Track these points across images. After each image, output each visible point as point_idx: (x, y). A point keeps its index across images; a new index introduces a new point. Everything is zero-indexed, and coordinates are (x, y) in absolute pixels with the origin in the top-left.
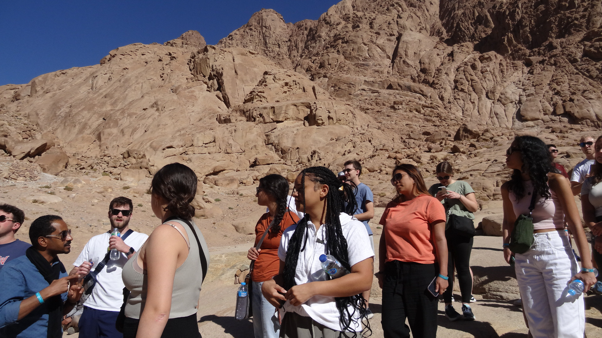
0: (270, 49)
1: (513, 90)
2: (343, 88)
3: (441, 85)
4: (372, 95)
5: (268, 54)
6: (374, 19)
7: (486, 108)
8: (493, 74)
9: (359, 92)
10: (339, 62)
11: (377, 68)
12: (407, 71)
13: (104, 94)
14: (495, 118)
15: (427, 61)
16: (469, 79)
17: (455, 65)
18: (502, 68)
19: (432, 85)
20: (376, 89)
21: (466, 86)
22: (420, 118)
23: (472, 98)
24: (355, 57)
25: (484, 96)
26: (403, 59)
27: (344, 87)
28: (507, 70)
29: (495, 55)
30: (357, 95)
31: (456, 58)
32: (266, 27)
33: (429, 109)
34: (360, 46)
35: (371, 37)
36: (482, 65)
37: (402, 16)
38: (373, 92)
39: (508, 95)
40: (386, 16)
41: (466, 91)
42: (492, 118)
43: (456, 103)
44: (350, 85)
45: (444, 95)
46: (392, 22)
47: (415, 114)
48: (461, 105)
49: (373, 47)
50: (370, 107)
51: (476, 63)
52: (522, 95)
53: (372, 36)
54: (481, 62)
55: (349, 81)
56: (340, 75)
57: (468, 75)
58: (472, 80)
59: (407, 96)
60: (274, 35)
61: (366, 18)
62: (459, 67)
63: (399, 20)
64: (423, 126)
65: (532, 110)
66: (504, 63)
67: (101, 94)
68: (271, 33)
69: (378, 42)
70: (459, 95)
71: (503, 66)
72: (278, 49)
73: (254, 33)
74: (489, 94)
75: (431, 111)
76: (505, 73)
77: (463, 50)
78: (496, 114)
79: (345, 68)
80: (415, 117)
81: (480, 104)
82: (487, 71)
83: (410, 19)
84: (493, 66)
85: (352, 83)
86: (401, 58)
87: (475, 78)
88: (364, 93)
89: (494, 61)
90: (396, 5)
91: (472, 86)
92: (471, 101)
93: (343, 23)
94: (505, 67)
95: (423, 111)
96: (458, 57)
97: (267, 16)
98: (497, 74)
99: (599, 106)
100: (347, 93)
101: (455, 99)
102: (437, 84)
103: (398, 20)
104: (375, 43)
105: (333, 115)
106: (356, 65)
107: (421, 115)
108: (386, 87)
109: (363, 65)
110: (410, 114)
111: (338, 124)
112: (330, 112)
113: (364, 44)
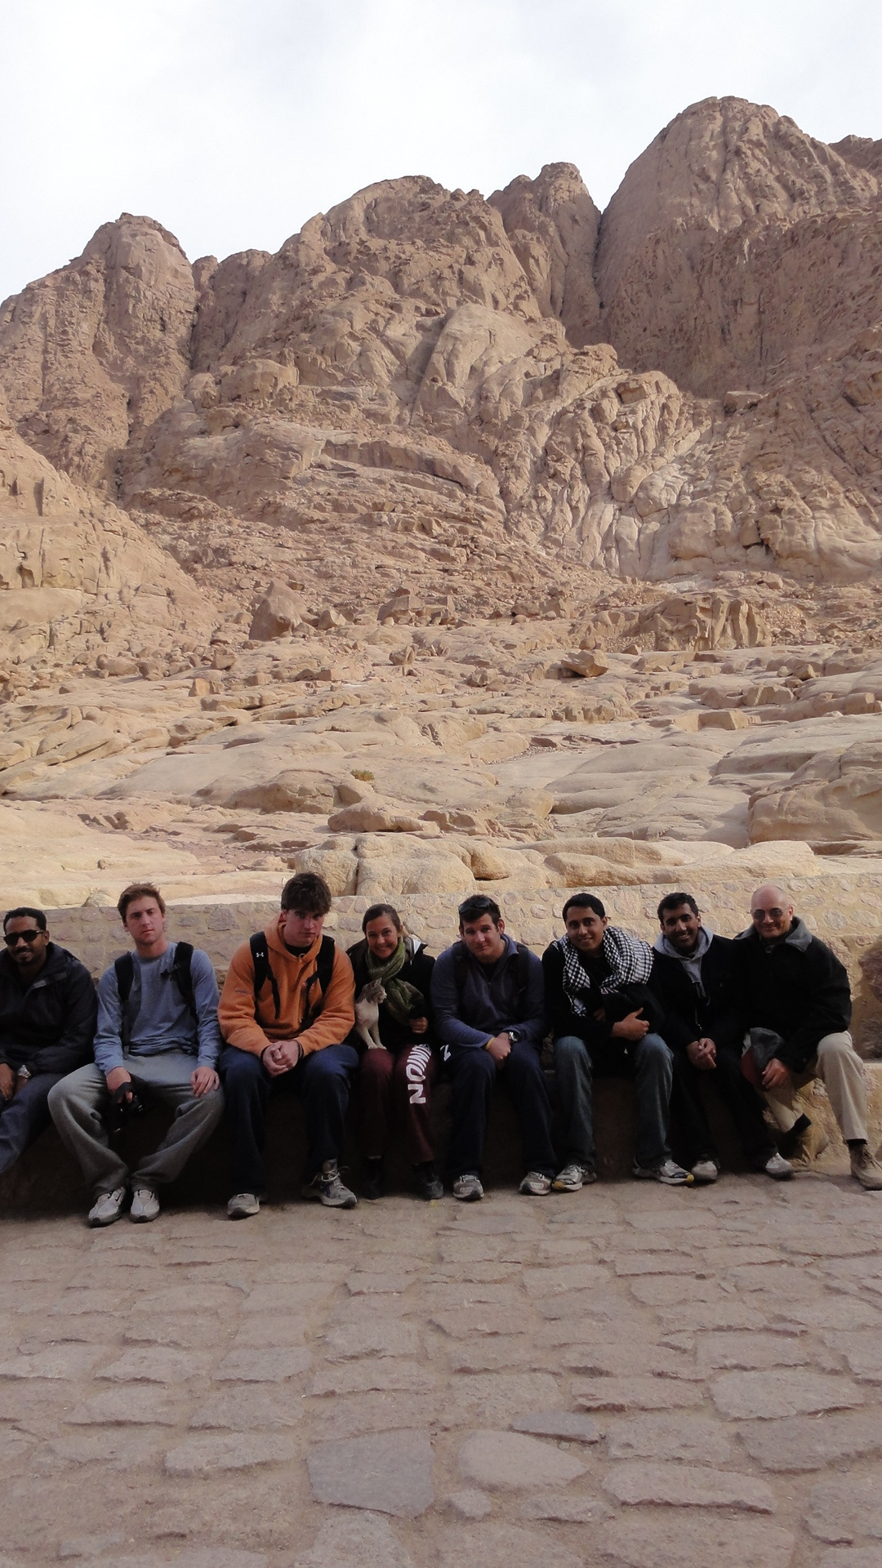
0: (139, 335)
1: (670, 478)
2: (272, 460)
3: (512, 459)
4: (339, 482)
5: (133, 346)
6: (407, 262)
7: (599, 524)
8: (641, 436)
9: (309, 473)
10: (280, 386)
11: (374, 406)
12: (446, 417)
14: (614, 550)
15: (496, 390)
16: (579, 445)
17: (556, 406)
18: (667, 416)
19: (491, 458)
20: (351, 465)
21: (568, 466)
22: (423, 550)
23: (575, 497)
24: (325, 372)
25: (600, 492)
26: (440, 384)
27: (271, 456)
28: (678, 423)
29: (657, 383)
30: (303, 482)
31: (564, 387)
32: (126, 268)
33: (458, 525)
34: (344, 341)
35: (374, 317)
36: (622, 409)
37: (477, 257)
38: (340, 476)
39: (654, 493)
40: (437, 256)
41: (568, 477)
42: (608, 549)
43: (535, 507)
44: (290, 451)
45: (512, 487)
46: (447, 273)
47: (416, 538)
48: (544, 515)
49: (374, 347)
50: (317, 515)
51: (605, 403)
52: (685, 493)
53: (377, 314)
54: (622, 401)
55: (288, 441)
56: (273, 423)
57: (580, 437)
58: (585, 448)
59: (423, 485)
60: (149, 294)
61: (387, 258)
62: (565, 411)
63: (467, 269)
64: (416, 572)
65: (693, 531)
66: (675, 406)
68: (142, 286)
69: (389, 333)
70: (546, 487)
71: (670, 413)
72: (158, 334)
73: (93, 285)
74: (614, 488)
75: (462, 531)
76: (671, 431)
77: (585, 365)
78: (618, 540)
79: (293, 405)
80: (412, 546)
81: (590, 513)
82: (627, 426)
83: (495, 268)
84: (645, 412)
85: (295, 446)
86: (434, 380)
87: (596, 444)
88: (321, 476)
89: (653, 397)
90: (472, 224)
91: (582, 463)
92: (571, 506)
93: (330, 267)
94: (676, 416)
95: (436, 530)
96: (570, 384)
97: (134, 236)
98: (650, 434)
99: (830, 528)
100: (277, 475)
101: (536, 497)
102: (504, 455)
103: (463, 268)
104: (381, 335)
105: (33, 564)
106: (324, 396)
107: (429, 543)
108: (378, 461)
109: (339, 396)
110: (402, 538)
111: (45, 585)
112: (25, 558)
113: (352, 336)
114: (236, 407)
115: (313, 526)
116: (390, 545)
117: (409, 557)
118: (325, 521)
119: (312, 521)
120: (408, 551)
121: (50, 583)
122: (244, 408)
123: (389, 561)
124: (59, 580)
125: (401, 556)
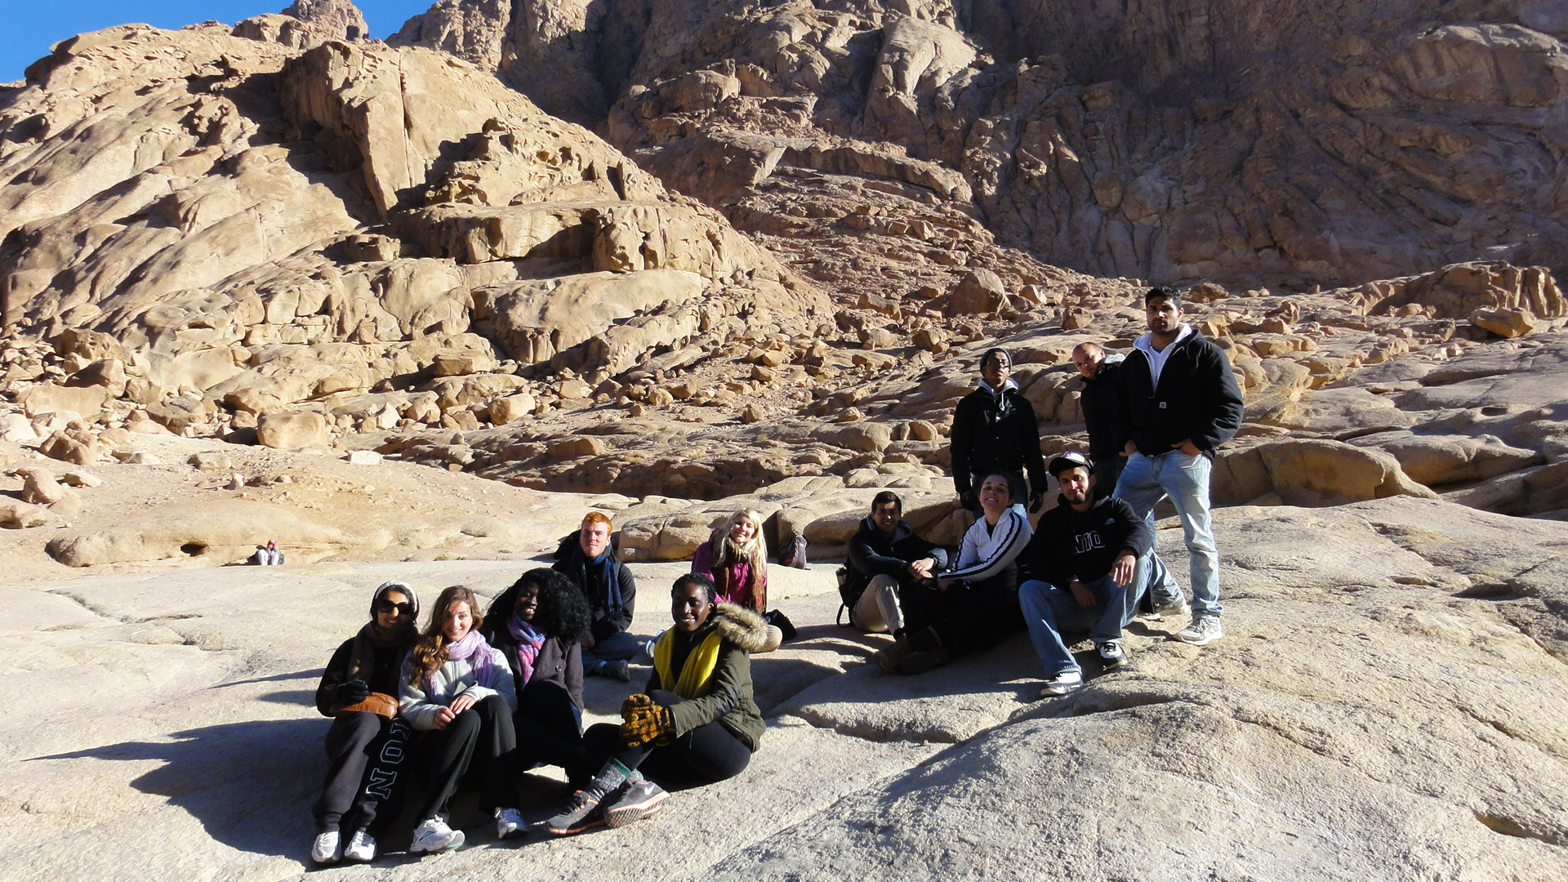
1: (1155, 183)
3: (981, 166)
4: (806, 189)
7: (1087, 228)
8: (1112, 141)
9: (772, 180)
10: (724, 97)
13: (23, 169)
14: (1108, 255)
16: (1051, 152)
17: (1018, 114)
19: (960, 164)
20: (815, 172)
21: (1044, 170)
23: (1056, 202)
24: (767, 82)
25: (1084, 198)
26: (891, 93)
28: (1148, 130)
29: (1120, 91)
30: (766, 188)
31: (1022, 95)
33: (947, 229)
34: (783, 53)
35: (811, 30)
36: (1087, 117)
38: (808, 183)
39: (1142, 197)
41: (1044, 182)
42: (1101, 254)
43: (1015, 213)
44: (747, 159)
45: (987, 192)
47: (908, 241)
48: (1027, 220)
49: (816, 58)
50: (796, 220)
51: (1071, 110)
52: (1175, 197)
53: (814, 27)
54: (1085, 109)
55: (746, 148)
56: (725, 131)
57: (1050, 144)
58: (1058, 155)
59: (895, 191)
60: (556, 14)
62: (1029, 120)
64: (925, 274)
65: (1196, 236)
66: (1140, 113)
67: (13, 170)
68: (549, 5)
69: (828, 45)
70: (1023, 193)
71: (1137, 121)
73: (500, 5)
74: (1097, 193)
75: (953, 234)
76: (1142, 138)
77: (1041, 74)
78: (1111, 245)
79: (740, 114)
80: (908, 248)
81: (1074, 218)
82: (1096, 132)
84: (1112, 119)
85: (755, 153)
86: (885, 89)
87: (1068, 150)
88: (786, 183)
91: (1058, 170)
92: (1053, 211)
94: (1143, 124)
95: (928, 234)
96: (1028, 93)
98: (1120, 140)
100: (738, 181)
101: (1014, 203)
102: (972, 161)
104: (821, 47)
105: (655, 244)
106: (768, 107)
107: (923, 245)
108: (842, 167)
109: (787, 107)
110: (896, 242)
111: (668, 267)
112: (647, 237)
113: (791, 48)
114: (683, 116)
115: (794, 231)
116: (886, 248)
117: (908, 259)
118: (805, 225)
119: (791, 225)
120: (906, 253)
121: (672, 265)
122: (689, 118)
123: (893, 263)
124: (682, 261)
125: (899, 258)
